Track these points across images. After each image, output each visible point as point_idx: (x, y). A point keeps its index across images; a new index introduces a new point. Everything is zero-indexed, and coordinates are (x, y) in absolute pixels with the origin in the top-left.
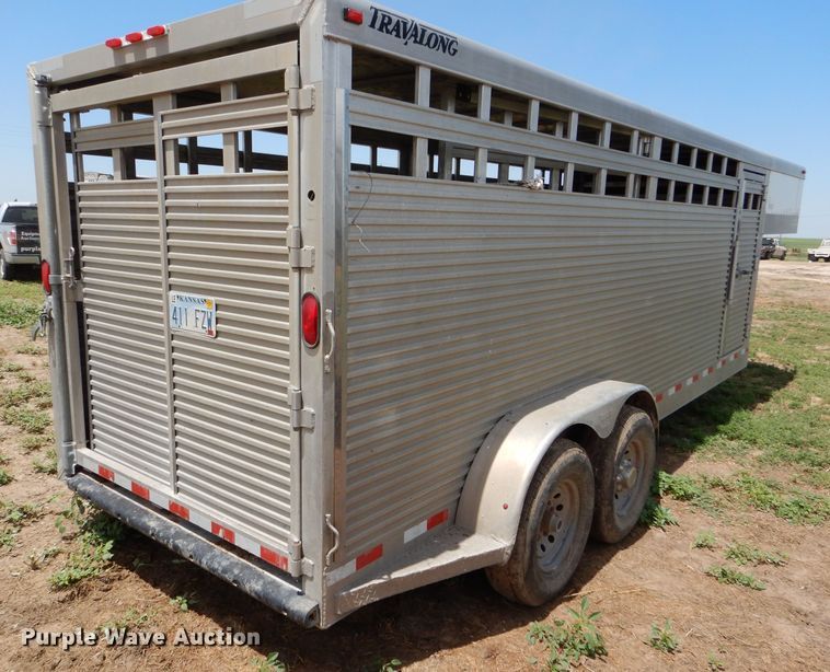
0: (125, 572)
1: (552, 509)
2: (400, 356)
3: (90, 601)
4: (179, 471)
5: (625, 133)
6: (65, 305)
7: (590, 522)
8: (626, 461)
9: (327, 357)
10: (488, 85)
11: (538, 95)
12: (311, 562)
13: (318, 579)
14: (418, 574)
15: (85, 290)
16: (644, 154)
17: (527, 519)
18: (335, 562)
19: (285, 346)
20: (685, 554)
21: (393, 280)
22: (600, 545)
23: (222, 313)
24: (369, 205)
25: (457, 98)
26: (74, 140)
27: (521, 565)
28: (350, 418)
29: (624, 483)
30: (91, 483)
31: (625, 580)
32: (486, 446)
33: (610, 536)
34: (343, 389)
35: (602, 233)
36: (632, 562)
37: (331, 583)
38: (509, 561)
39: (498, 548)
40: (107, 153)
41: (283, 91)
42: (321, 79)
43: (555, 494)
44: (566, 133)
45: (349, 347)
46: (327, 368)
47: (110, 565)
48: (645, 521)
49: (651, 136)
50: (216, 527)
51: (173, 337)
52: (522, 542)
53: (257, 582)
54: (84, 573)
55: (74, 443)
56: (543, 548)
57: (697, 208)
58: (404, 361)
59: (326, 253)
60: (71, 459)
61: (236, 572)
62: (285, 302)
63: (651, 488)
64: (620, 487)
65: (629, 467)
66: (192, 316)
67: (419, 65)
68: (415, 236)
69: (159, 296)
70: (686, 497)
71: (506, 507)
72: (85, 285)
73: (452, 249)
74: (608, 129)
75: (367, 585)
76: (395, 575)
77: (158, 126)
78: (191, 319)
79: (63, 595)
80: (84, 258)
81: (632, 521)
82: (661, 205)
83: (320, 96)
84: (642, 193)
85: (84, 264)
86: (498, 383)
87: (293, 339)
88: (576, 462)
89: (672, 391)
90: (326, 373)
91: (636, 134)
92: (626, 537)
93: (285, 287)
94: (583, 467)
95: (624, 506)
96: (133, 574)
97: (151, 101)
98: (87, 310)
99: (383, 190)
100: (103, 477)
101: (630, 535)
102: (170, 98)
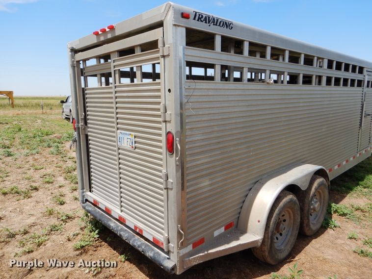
0: (103, 243)
1: (281, 221)
2: (210, 157)
3: (89, 256)
4: (122, 203)
5: (311, 58)
6: (81, 136)
7: (299, 227)
8: (315, 200)
9: (177, 158)
10: (247, 41)
11: (270, 44)
12: (173, 246)
13: (175, 253)
14: (220, 251)
15: (89, 129)
16: (320, 67)
17: (269, 227)
18: (182, 246)
19: (161, 153)
20: (343, 242)
21: (206, 125)
22: (304, 237)
23: (137, 139)
24: (194, 94)
25: (235, 47)
26: (84, 71)
27: (266, 247)
28: (188, 184)
29: (314, 209)
30: (90, 206)
31: (315, 253)
32: (250, 194)
33: (308, 233)
34: (185, 171)
35: (301, 101)
36: (319, 245)
37: (181, 255)
38: (261, 245)
39: (256, 240)
40: (95, 76)
41: (157, 48)
42: (172, 42)
43: (282, 215)
44: (284, 59)
45: (187, 154)
46: (178, 163)
47: (98, 240)
48: (325, 226)
49: (323, 59)
50: (136, 227)
51: (119, 149)
52: (266, 237)
53: (151, 252)
54: (87, 243)
55: (85, 190)
56: (277, 238)
57: (345, 88)
58: (213, 159)
59: (176, 114)
60: (83, 196)
61: (143, 247)
62: (160, 135)
63: (327, 210)
64: (312, 211)
65: (316, 202)
66: (126, 140)
67: (216, 34)
68: (216, 106)
69: (114, 132)
70: (344, 215)
71: (259, 222)
72: (88, 127)
73: (233, 110)
74: (302, 57)
75: (197, 256)
76: (210, 251)
77: (112, 65)
78: (125, 142)
79: (78, 252)
80: (88, 117)
81: (318, 226)
82: (328, 88)
83: (172, 49)
84: (320, 83)
85: (88, 119)
86: (255, 167)
87: (164, 150)
88: (291, 201)
89: (336, 167)
90: (177, 165)
91: (316, 58)
92: (316, 233)
93: (160, 129)
94: (295, 203)
95: (315, 219)
96: (106, 244)
97: (110, 55)
98: (89, 138)
99: (201, 87)
100: (95, 204)
101: (318, 232)
102: (117, 53)
